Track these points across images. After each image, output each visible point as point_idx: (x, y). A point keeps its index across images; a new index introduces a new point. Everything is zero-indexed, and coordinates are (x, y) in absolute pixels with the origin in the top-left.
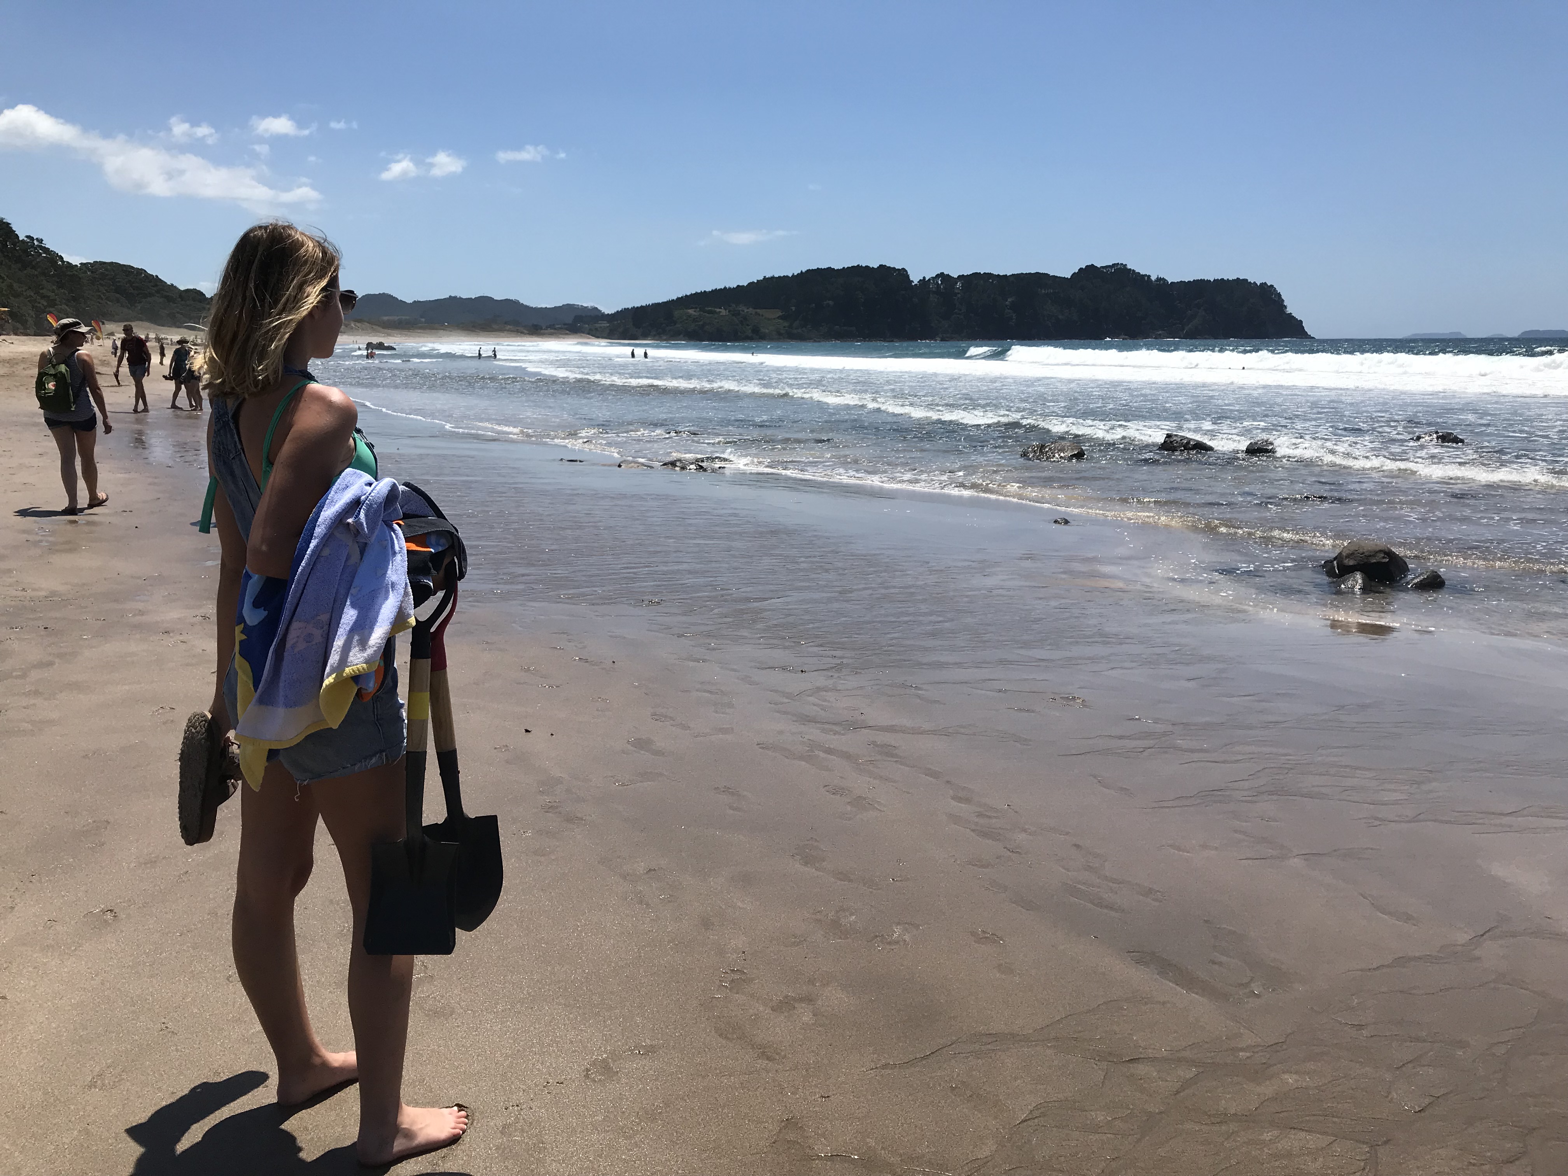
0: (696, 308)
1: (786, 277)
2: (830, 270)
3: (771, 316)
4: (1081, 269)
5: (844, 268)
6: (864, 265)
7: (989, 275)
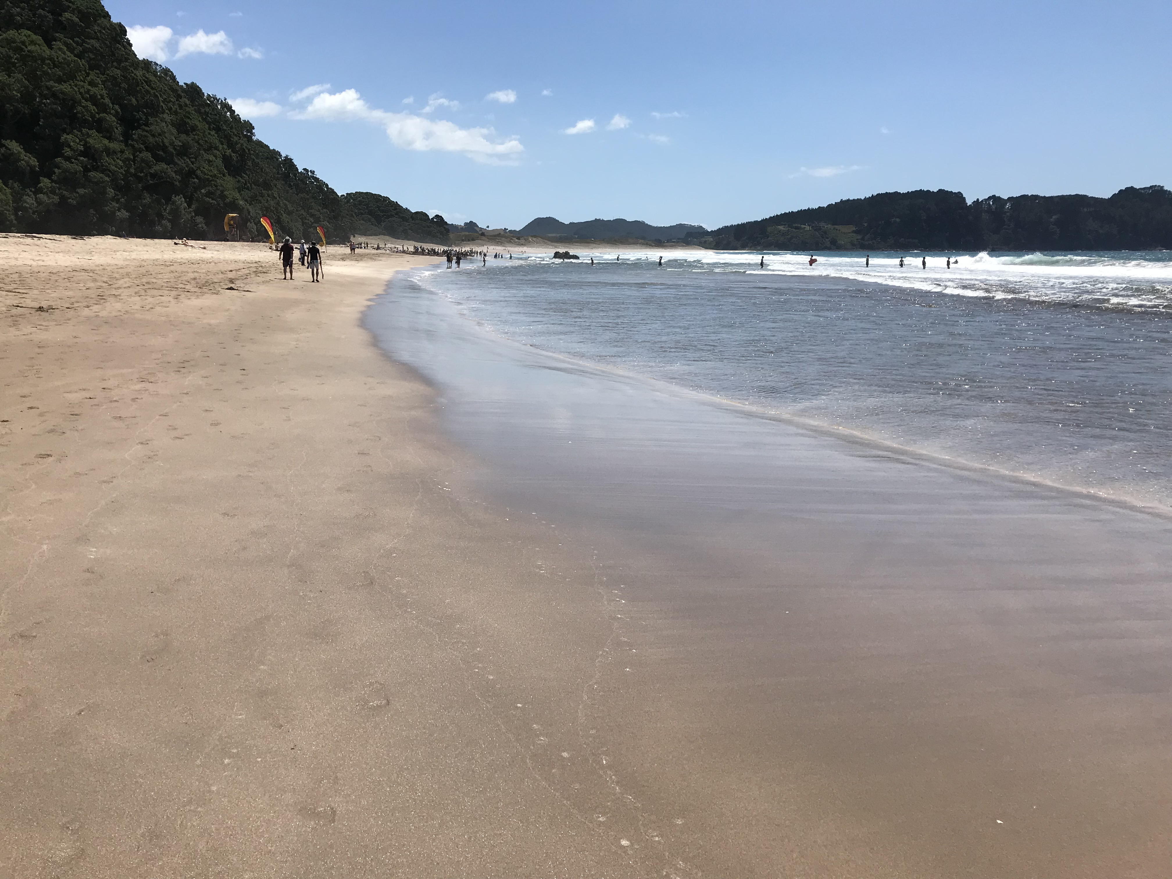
0: (785, 225)
1: (859, 200)
2: (896, 194)
3: (847, 230)
4: (1121, 191)
5: (908, 192)
6: (925, 190)
7: (1035, 197)
